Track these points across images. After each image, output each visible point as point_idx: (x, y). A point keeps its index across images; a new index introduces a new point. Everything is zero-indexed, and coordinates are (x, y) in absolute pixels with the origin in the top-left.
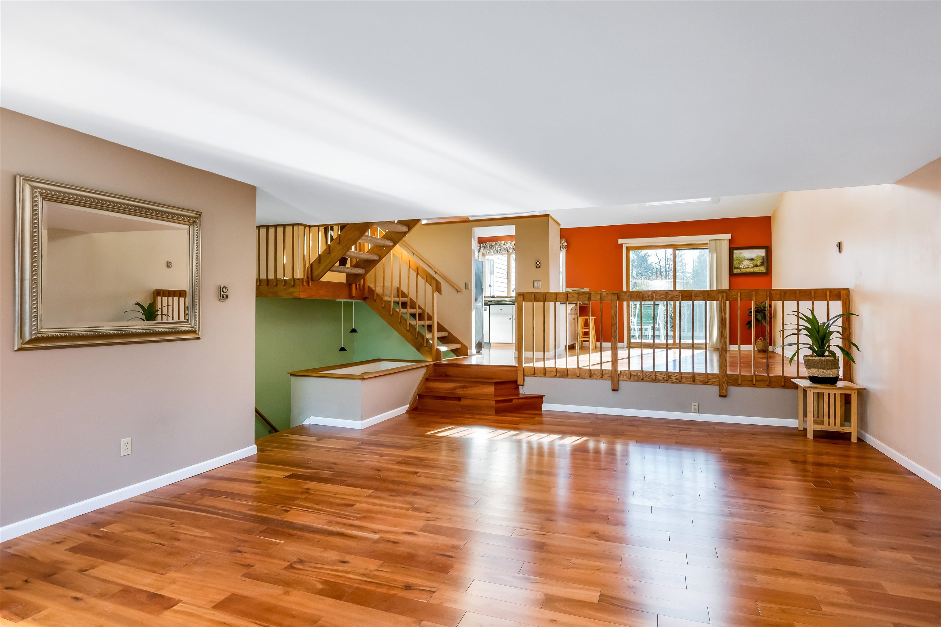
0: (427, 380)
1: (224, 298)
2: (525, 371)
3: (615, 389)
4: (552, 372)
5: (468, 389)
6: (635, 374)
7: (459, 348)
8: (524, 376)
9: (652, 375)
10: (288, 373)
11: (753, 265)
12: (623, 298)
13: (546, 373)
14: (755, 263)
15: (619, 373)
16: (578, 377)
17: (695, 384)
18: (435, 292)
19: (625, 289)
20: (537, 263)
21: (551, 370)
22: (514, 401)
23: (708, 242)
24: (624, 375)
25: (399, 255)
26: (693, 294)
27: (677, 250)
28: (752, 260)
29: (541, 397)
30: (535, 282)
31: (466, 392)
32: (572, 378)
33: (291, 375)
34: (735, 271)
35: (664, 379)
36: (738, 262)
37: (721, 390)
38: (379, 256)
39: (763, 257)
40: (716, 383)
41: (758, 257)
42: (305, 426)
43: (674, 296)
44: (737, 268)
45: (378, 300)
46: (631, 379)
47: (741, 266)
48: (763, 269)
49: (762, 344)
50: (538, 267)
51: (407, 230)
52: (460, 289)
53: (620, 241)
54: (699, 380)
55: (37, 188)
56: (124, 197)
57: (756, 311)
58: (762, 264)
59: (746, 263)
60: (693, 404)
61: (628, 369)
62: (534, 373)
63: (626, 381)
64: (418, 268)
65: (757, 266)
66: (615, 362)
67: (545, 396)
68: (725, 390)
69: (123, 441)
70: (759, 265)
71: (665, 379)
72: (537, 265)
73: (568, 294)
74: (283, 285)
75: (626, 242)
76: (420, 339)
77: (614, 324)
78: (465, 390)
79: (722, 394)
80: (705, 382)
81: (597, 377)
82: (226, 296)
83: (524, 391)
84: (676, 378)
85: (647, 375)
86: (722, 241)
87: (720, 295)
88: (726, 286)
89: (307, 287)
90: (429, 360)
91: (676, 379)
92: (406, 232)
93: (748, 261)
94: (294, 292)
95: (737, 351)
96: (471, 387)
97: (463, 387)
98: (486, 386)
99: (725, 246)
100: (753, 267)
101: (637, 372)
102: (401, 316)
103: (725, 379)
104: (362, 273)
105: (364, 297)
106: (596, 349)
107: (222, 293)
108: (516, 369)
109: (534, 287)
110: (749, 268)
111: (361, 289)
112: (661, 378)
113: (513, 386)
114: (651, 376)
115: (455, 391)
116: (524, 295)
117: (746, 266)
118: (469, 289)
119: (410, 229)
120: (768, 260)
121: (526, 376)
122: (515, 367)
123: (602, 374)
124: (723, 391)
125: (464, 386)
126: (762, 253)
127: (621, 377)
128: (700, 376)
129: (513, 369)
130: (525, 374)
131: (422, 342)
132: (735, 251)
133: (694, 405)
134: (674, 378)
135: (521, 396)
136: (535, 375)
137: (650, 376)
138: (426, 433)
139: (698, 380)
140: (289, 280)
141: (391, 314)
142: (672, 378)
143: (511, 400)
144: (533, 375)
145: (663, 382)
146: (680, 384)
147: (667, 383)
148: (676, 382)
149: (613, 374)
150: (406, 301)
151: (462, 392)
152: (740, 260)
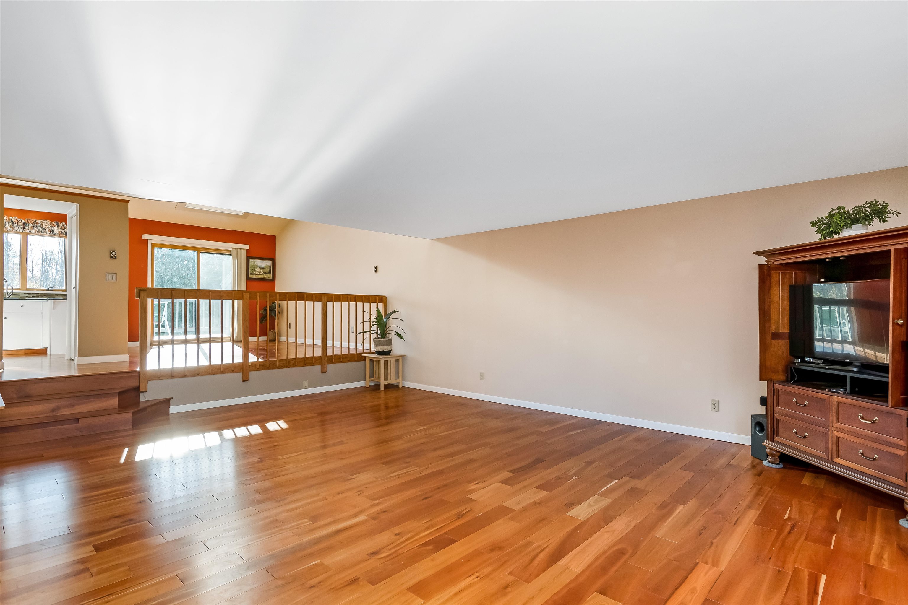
2: (148, 375)
3: (245, 379)
4: (181, 372)
6: (262, 364)
8: (147, 380)
11: (263, 272)
13: (174, 374)
14: (265, 271)
15: (250, 364)
16: (209, 374)
17: (306, 366)
19: (149, 286)
21: (181, 370)
23: (230, 249)
24: (253, 366)
27: (201, 252)
28: (262, 268)
29: (169, 400)
32: (205, 375)
34: (251, 276)
36: (253, 269)
37: (323, 368)
39: (270, 267)
40: (319, 363)
41: (267, 266)
44: (252, 274)
46: (259, 368)
47: (254, 273)
48: (270, 276)
49: (273, 335)
53: (145, 236)
57: (269, 309)
58: (269, 273)
59: (258, 270)
62: (160, 376)
63: (255, 371)
65: (266, 273)
66: (245, 355)
67: (172, 398)
70: (267, 272)
75: (151, 238)
77: (246, 321)
79: (324, 371)
80: (312, 364)
81: (230, 371)
83: (146, 397)
85: (272, 363)
86: (242, 250)
88: (244, 288)
93: (260, 269)
95: (255, 342)
98: (109, 398)
99: (244, 254)
100: (263, 274)
101: (264, 362)
103: (326, 360)
108: (138, 374)
110: (260, 274)
113: (133, 394)
117: (258, 273)
120: (273, 270)
121: (149, 381)
123: (234, 368)
124: (325, 369)
126: (269, 263)
127: (251, 368)
130: (148, 378)
132: (251, 260)
133: (305, 383)
135: (141, 404)
136: (161, 380)
139: (308, 362)
144: (159, 378)
145: (284, 368)
146: (296, 367)
147: (287, 368)
148: (293, 367)
149: (244, 367)
152: (255, 267)
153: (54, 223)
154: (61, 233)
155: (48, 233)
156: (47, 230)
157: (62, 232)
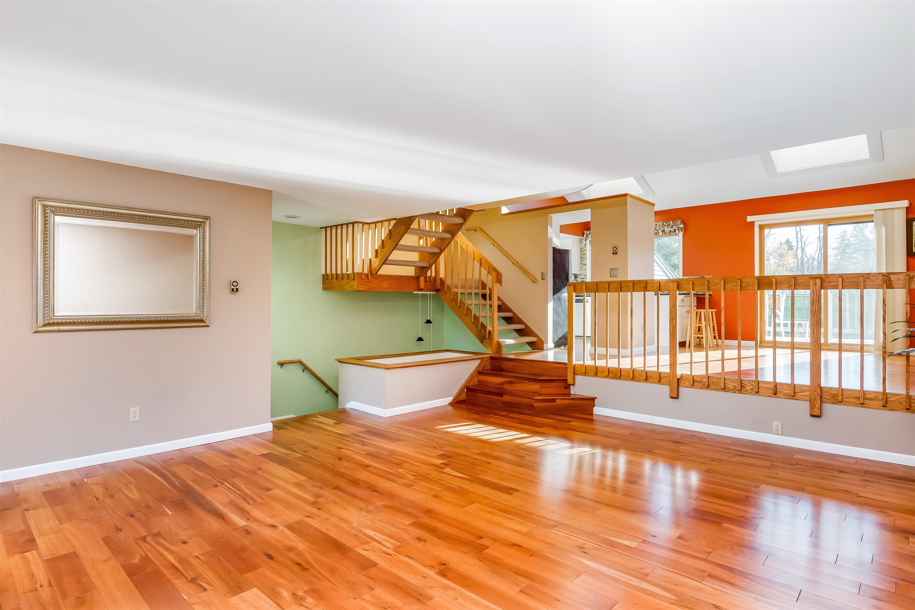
0: (479, 373)
1: (235, 290)
2: (576, 369)
3: (675, 397)
4: (603, 371)
5: (515, 385)
6: (699, 380)
7: (535, 342)
8: (575, 374)
9: (720, 382)
10: (336, 360)
12: (684, 287)
13: (598, 372)
15: (678, 377)
16: (631, 379)
17: (777, 397)
18: (494, 283)
20: (616, 249)
21: (603, 369)
22: (557, 401)
23: (872, 212)
24: (685, 381)
25: (465, 246)
26: (774, 280)
27: (829, 225)
29: (593, 399)
30: (611, 270)
31: (513, 388)
32: (626, 380)
33: (338, 361)
35: (735, 388)
37: (812, 407)
38: (440, 249)
40: (806, 398)
42: (346, 409)
43: (749, 284)
45: (448, 292)
46: (694, 385)
50: (615, 253)
51: (463, 222)
52: (537, 280)
53: (750, 219)
54: (783, 392)
55: (48, 206)
56: (130, 209)
60: (775, 423)
61: (690, 374)
62: (586, 371)
63: (688, 387)
64: (481, 259)
66: (673, 364)
67: (596, 398)
68: (818, 409)
69: (132, 410)
71: (737, 388)
72: (614, 252)
73: (622, 284)
74: (347, 279)
75: (757, 219)
76: (483, 330)
77: (673, 318)
78: (512, 385)
79: (813, 414)
80: (790, 396)
81: (654, 381)
82: (236, 290)
83: (575, 391)
84: (751, 387)
85: (714, 381)
86: (895, 211)
87: (811, 282)
88: (902, 269)
89: (366, 280)
90: (488, 351)
91: (752, 389)
92: (462, 223)
94: (354, 285)
96: (518, 383)
97: (510, 383)
98: (532, 383)
99: (900, 217)
101: (702, 377)
102: (468, 308)
103: (818, 394)
104: (425, 266)
105: (435, 290)
106: (717, 347)
107: (232, 287)
108: (566, 367)
109: (611, 276)
111: (431, 282)
112: (731, 387)
113: (562, 384)
114: (720, 384)
115: (503, 386)
116: (575, 284)
118: (545, 280)
119: (465, 220)
121: (578, 375)
122: (565, 364)
123: (659, 378)
124: (815, 410)
125: (512, 381)
127: (682, 382)
128: (784, 388)
129: (563, 366)
130: (576, 372)
131: (485, 335)
132: (914, 223)
133: (777, 425)
134: (749, 388)
135: (572, 397)
136: (586, 375)
137: (718, 383)
138: (437, 426)
139: (781, 392)
140: (351, 274)
141: (458, 306)
142: (746, 388)
143: (554, 400)
144: (584, 374)
145: (734, 392)
146: (756, 395)
147: (739, 393)
148: (751, 393)
149: (671, 379)
150: (485, 293)
151: (509, 388)
153: (664, 223)
154: (671, 232)
155: (661, 234)
156: (660, 231)
157: (671, 230)
